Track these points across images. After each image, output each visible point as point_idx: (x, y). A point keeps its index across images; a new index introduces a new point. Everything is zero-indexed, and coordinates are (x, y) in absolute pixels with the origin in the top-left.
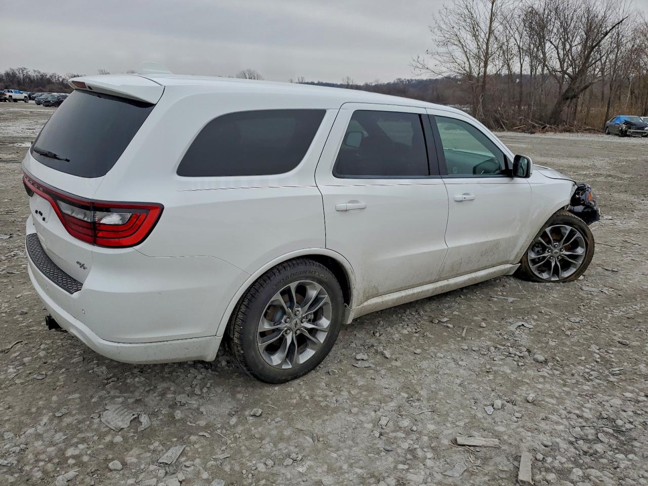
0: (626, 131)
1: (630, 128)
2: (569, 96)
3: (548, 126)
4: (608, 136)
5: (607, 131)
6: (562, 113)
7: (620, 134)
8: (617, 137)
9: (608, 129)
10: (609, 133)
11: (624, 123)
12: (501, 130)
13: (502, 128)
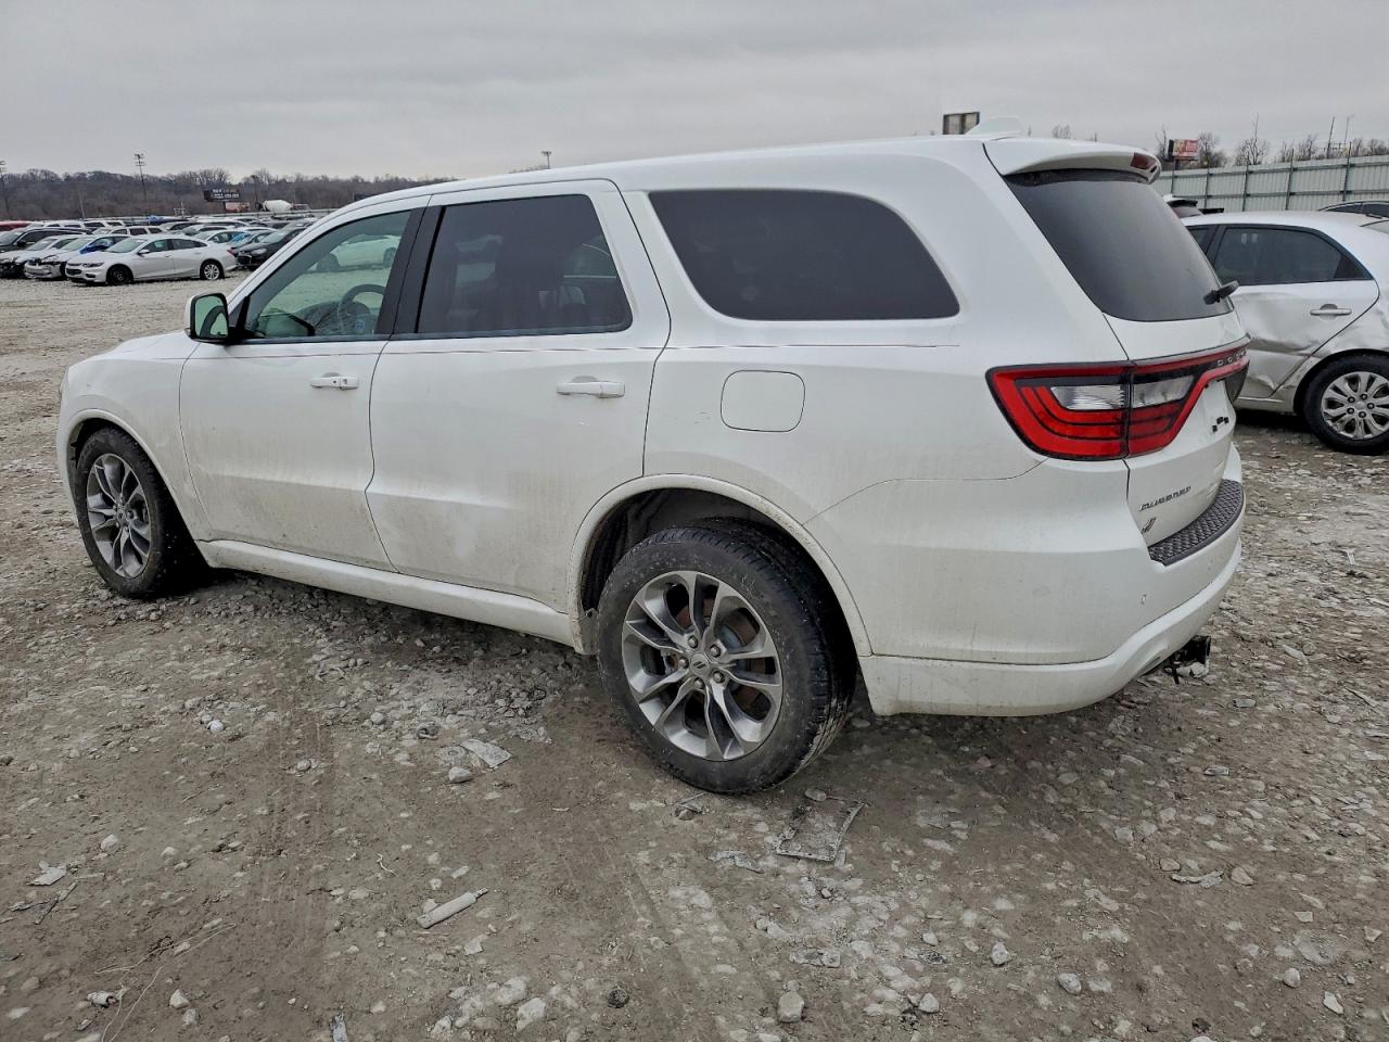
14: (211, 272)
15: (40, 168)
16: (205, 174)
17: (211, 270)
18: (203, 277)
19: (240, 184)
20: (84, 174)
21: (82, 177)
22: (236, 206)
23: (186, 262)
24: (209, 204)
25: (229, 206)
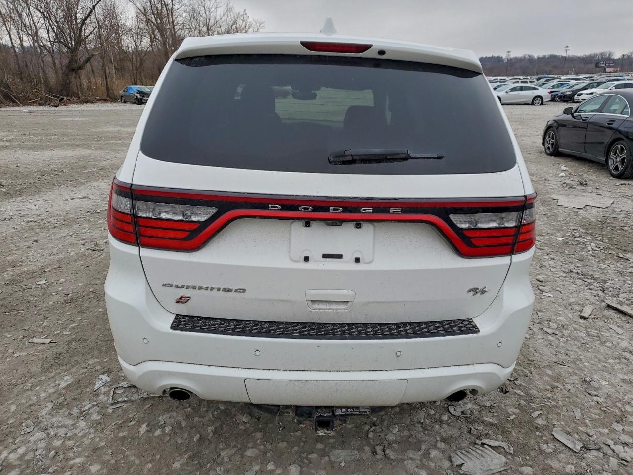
0: (141, 99)
1: (144, 97)
2: (73, 68)
3: (65, 98)
4: (125, 104)
5: (123, 100)
6: (71, 84)
7: (137, 102)
8: (135, 105)
9: (123, 99)
10: (125, 102)
11: (137, 93)
12: (15, 104)
13: (14, 102)
14: (537, 102)
15: (528, 54)
16: (602, 54)
17: (538, 101)
18: (532, 104)
19: (619, 59)
20: (545, 56)
21: (544, 58)
22: (611, 70)
23: (525, 97)
24: (598, 69)
25: (608, 70)
